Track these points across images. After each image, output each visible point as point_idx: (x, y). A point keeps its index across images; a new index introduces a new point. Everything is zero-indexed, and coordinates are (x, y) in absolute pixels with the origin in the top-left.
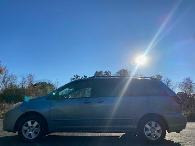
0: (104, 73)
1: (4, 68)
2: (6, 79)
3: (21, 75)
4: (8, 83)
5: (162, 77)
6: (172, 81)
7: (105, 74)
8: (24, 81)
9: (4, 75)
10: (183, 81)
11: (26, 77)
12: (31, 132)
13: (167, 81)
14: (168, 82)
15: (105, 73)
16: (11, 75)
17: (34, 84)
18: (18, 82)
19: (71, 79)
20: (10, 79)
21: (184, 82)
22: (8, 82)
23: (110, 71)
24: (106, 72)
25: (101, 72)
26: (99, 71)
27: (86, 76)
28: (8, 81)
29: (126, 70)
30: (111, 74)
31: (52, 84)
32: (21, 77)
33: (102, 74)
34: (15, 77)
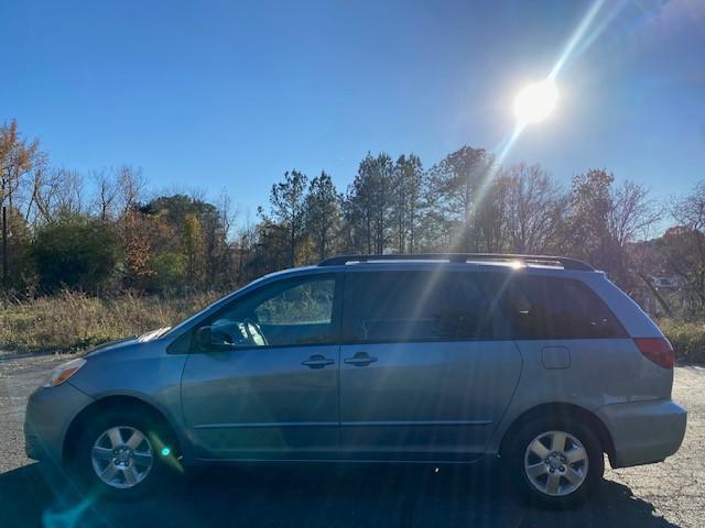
0: (394, 165)
1: (33, 149)
2: (45, 189)
3: (95, 173)
4: (54, 201)
5: (612, 180)
6: (649, 197)
7: (397, 167)
8: (107, 193)
9: (33, 173)
10: (693, 193)
11: (112, 179)
12: (122, 467)
13: (631, 193)
14: (632, 199)
15: (398, 162)
16: (57, 172)
17: (144, 203)
18: (87, 201)
19: (274, 186)
20: (56, 186)
21: (694, 199)
22: (52, 198)
23: (416, 154)
24: (401, 160)
25: (383, 160)
26: (376, 157)
27: (327, 173)
28: (51, 194)
29: (479, 152)
30: (419, 165)
31: (206, 202)
32: (95, 180)
33: (387, 166)
34: (73, 180)
